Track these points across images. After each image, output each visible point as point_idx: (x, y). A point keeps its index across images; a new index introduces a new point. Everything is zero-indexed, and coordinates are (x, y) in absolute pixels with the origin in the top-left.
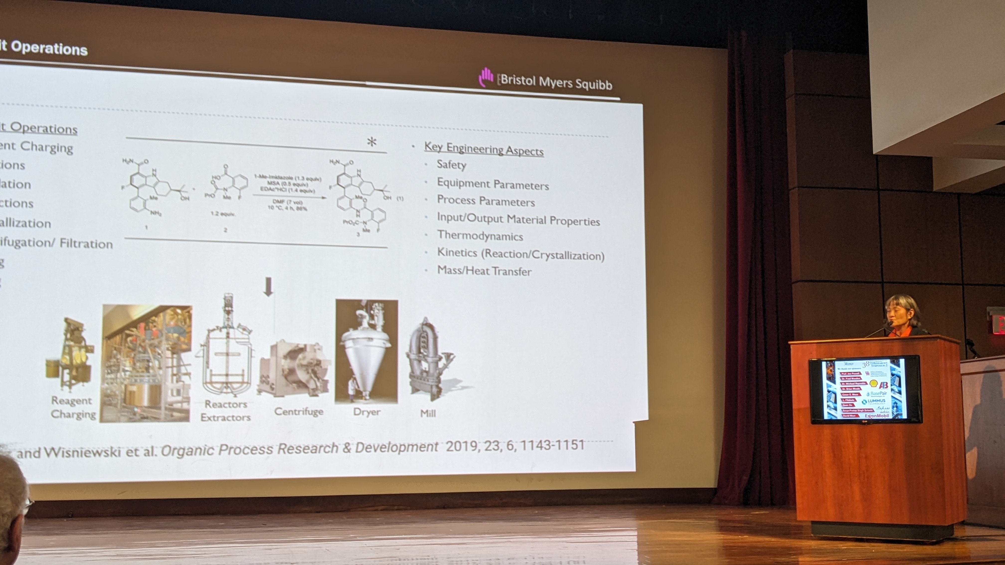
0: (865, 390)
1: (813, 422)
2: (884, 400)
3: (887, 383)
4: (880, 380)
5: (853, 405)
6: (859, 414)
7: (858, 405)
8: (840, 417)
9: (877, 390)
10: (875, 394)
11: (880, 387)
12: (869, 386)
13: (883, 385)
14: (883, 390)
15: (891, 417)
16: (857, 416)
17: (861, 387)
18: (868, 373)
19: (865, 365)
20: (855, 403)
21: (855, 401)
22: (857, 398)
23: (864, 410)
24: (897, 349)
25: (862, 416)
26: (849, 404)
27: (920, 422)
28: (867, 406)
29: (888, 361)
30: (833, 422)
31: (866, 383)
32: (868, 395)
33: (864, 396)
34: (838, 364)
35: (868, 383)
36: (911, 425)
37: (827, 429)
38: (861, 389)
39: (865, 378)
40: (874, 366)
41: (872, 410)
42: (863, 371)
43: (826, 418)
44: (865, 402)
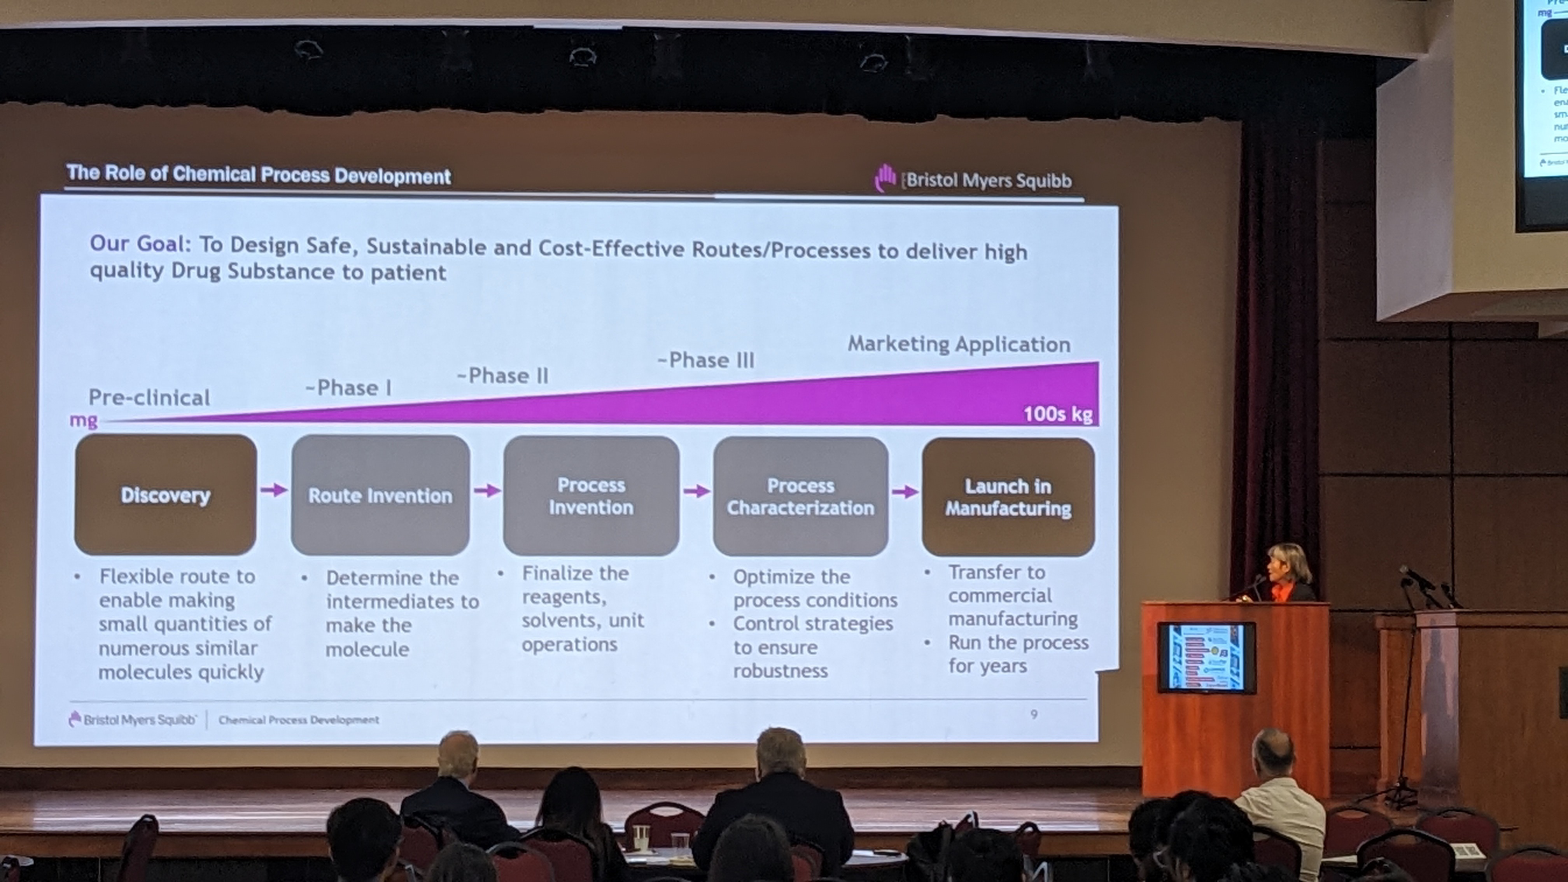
0: (1208, 656)
1: (1162, 691)
2: (1223, 669)
3: (1227, 651)
4: (1221, 647)
5: (1196, 674)
6: (1201, 683)
7: (1201, 674)
8: (1184, 687)
9: (1218, 658)
10: (1217, 662)
11: (1221, 655)
12: (1211, 653)
13: (1224, 653)
14: (1223, 658)
15: (1229, 687)
16: (1199, 685)
17: (1205, 654)
18: (1210, 640)
19: (1209, 631)
20: (1198, 672)
21: (1198, 668)
22: (1200, 666)
23: (1207, 679)
24: (1237, 615)
25: (1204, 686)
26: (1192, 671)
27: (1254, 692)
28: (1209, 675)
29: (1228, 627)
30: (1178, 691)
31: (1208, 650)
32: (1210, 663)
33: (1206, 665)
34: (1184, 628)
35: (1210, 649)
36: (1247, 697)
37: (1172, 697)
38: (1203, 657)
39: (1208, 645)
40: (1216, 632)
41: (1213, 680)
42: (1206, 637)
43: (1172, 686)
44: (1206, 670)
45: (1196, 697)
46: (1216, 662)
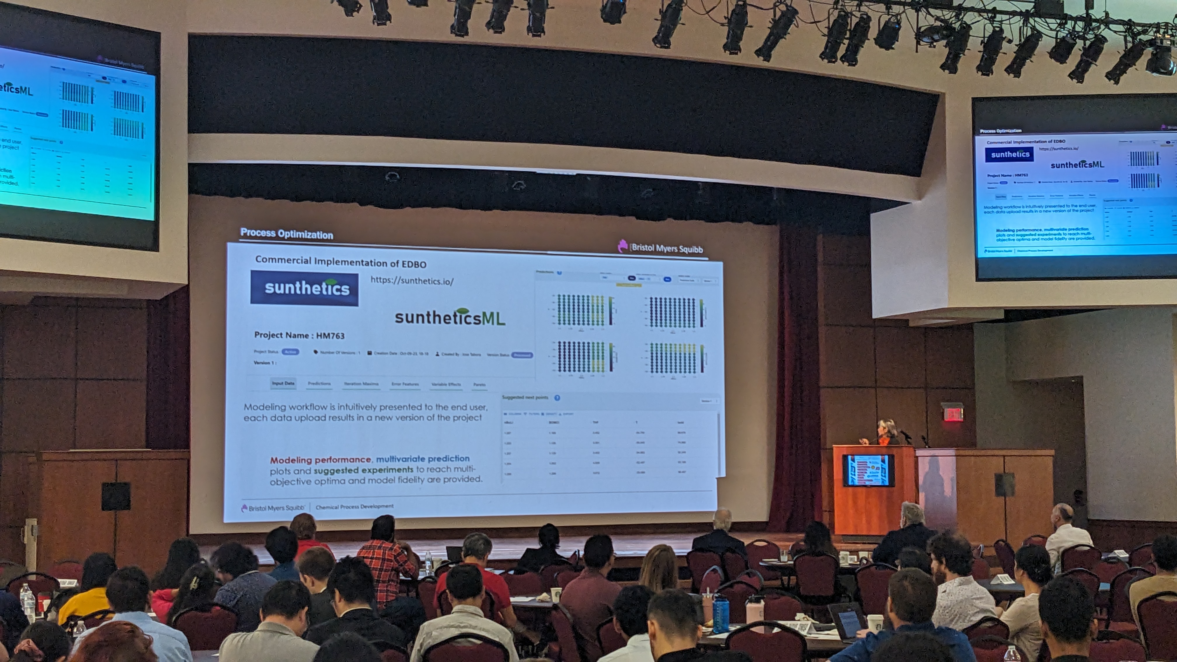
0: (869, 470)
1: (844, 486)
2: (877, 476)
4: (876, 466)
7: (866, 478)
8: (856, 483)
9: (874, 470)
11: (876, 469)
13: (878, 468)
14: (877, 471)
15: (880, 484)
16: (865, 483)
17: (867, 468)
18: (870, 462)
19: (869, 458)
20: (864, 477)
21: (864, 475)
23: (869, 480)
24: (884, 451)
25: (867, 483)
26: (861, 477)
27: (893, 486)
28: (870, 478)
29: (880, 457)
30: (854, 485)
33: (868, 474)
34: (856, 458)
35: (870, 467)
36: (890, 488)
37: (850, 489)
38: (867, 470)
39: (869, 465)
40: (874, 459)
41: (872, 480)
42: (868, 461)
43: (850, 483)
44: (869, 476)
45: (864, 489)
46: (873, 473)
